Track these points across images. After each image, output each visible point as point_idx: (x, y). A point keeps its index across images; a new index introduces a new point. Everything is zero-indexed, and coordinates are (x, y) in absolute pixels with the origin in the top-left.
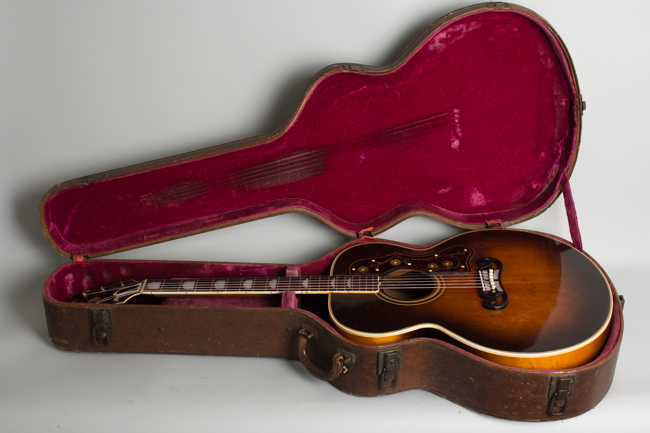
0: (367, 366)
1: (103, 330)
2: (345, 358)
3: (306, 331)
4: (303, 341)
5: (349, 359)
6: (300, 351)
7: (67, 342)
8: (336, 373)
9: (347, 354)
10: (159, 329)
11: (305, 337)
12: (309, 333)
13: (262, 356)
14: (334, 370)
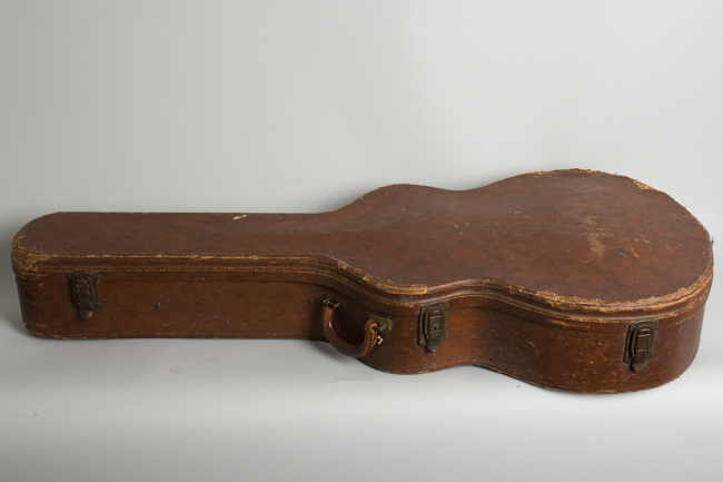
0: (405, 335)
1: (89, 309)
2: (379, 325)
3: (331, 300)
4: (329, 312)
5: (385, 326)
6: (325, 324)
7: (44, 326)
8: (369, 344)
9: (381, 320)
10: (156, 306)
11: (331, 306)
12: (335, 302)
13: (279, 337)
14: (367, 341)
